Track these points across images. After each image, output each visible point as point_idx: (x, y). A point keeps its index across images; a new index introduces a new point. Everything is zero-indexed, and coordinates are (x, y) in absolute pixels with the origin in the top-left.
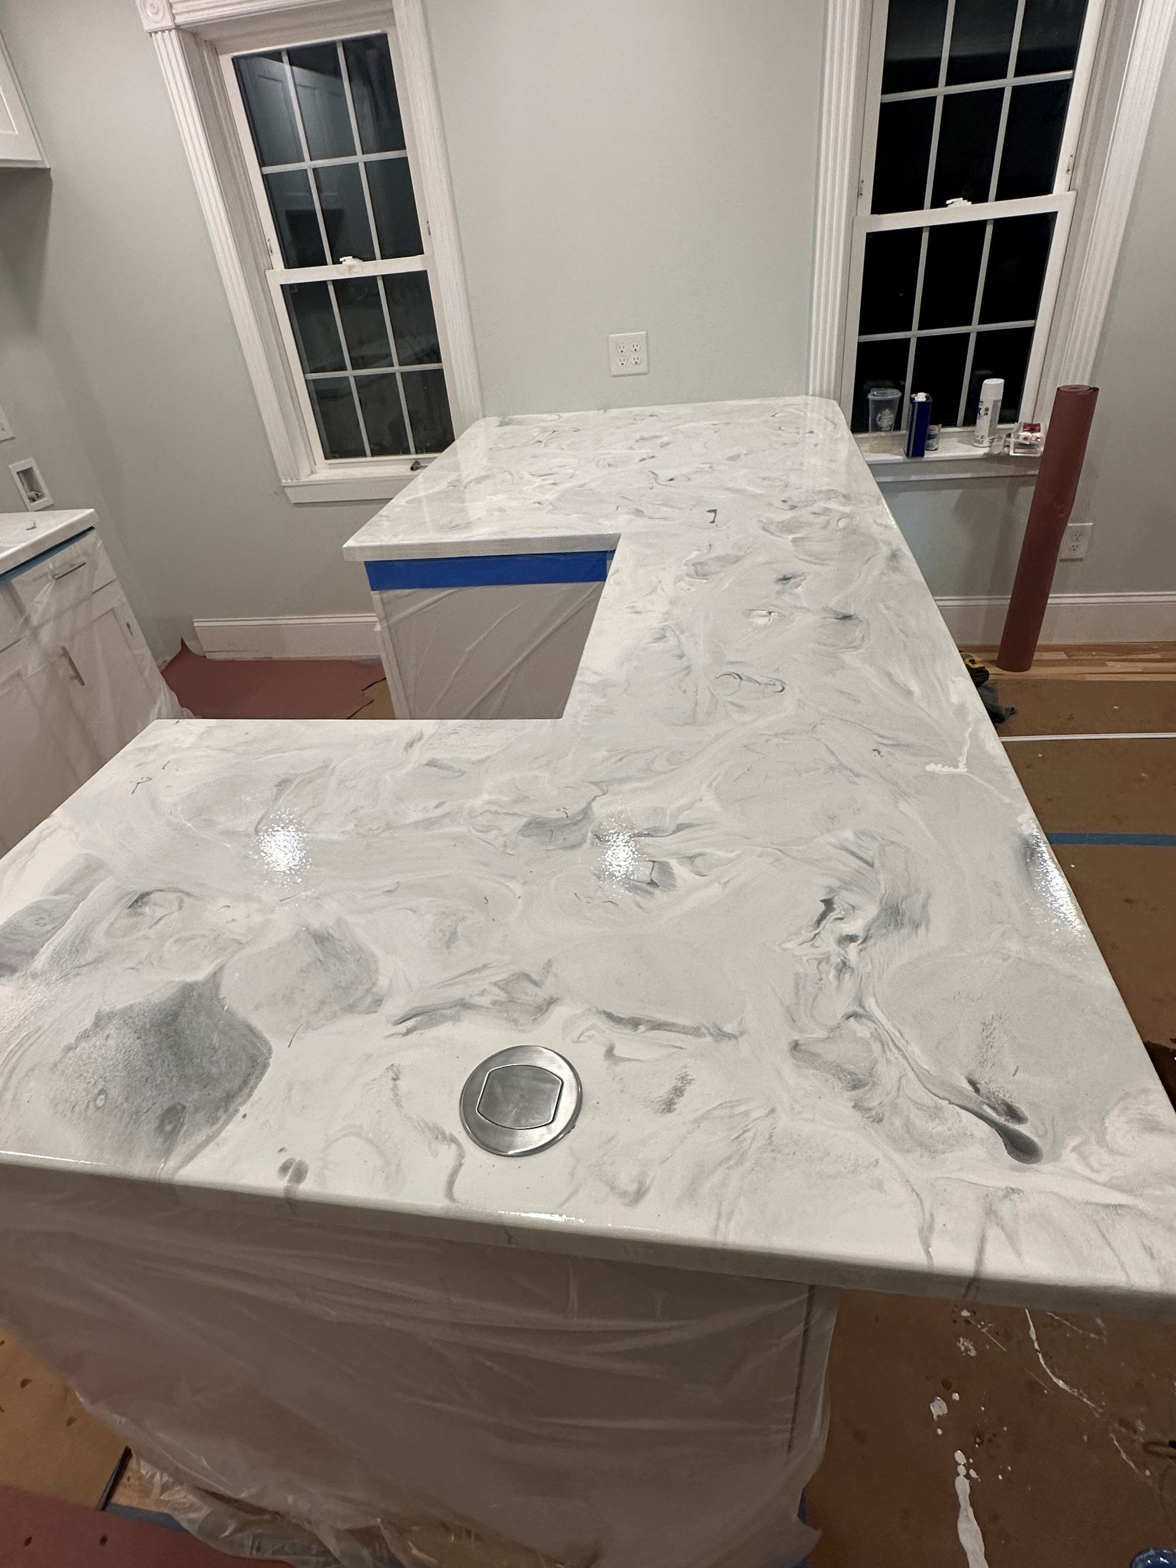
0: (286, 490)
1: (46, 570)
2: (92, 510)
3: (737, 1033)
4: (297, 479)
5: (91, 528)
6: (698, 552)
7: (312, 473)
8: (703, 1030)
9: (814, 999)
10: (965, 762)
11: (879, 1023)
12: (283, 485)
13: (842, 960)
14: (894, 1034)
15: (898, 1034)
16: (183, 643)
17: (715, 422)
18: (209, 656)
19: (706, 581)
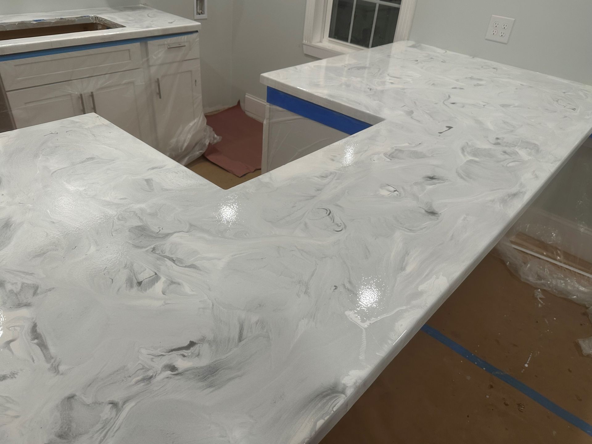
0: (304, 46)
1: (166, 43)
2: (200, 23)
3: (61, 372)
4: (310, 42)
5: (197, 31)
6: (408, 144)
7: (321, 42)
8: (53, 361)
9: (112, 383)
10: (372, 322)
11: (117, 417)
12: (303, 43)
13: (153, 375)
14: (115, 427)
15: (115, 429)
16: (239, 102)
17: (523, 83)
18: (247, 113)
19: (389, 160)
